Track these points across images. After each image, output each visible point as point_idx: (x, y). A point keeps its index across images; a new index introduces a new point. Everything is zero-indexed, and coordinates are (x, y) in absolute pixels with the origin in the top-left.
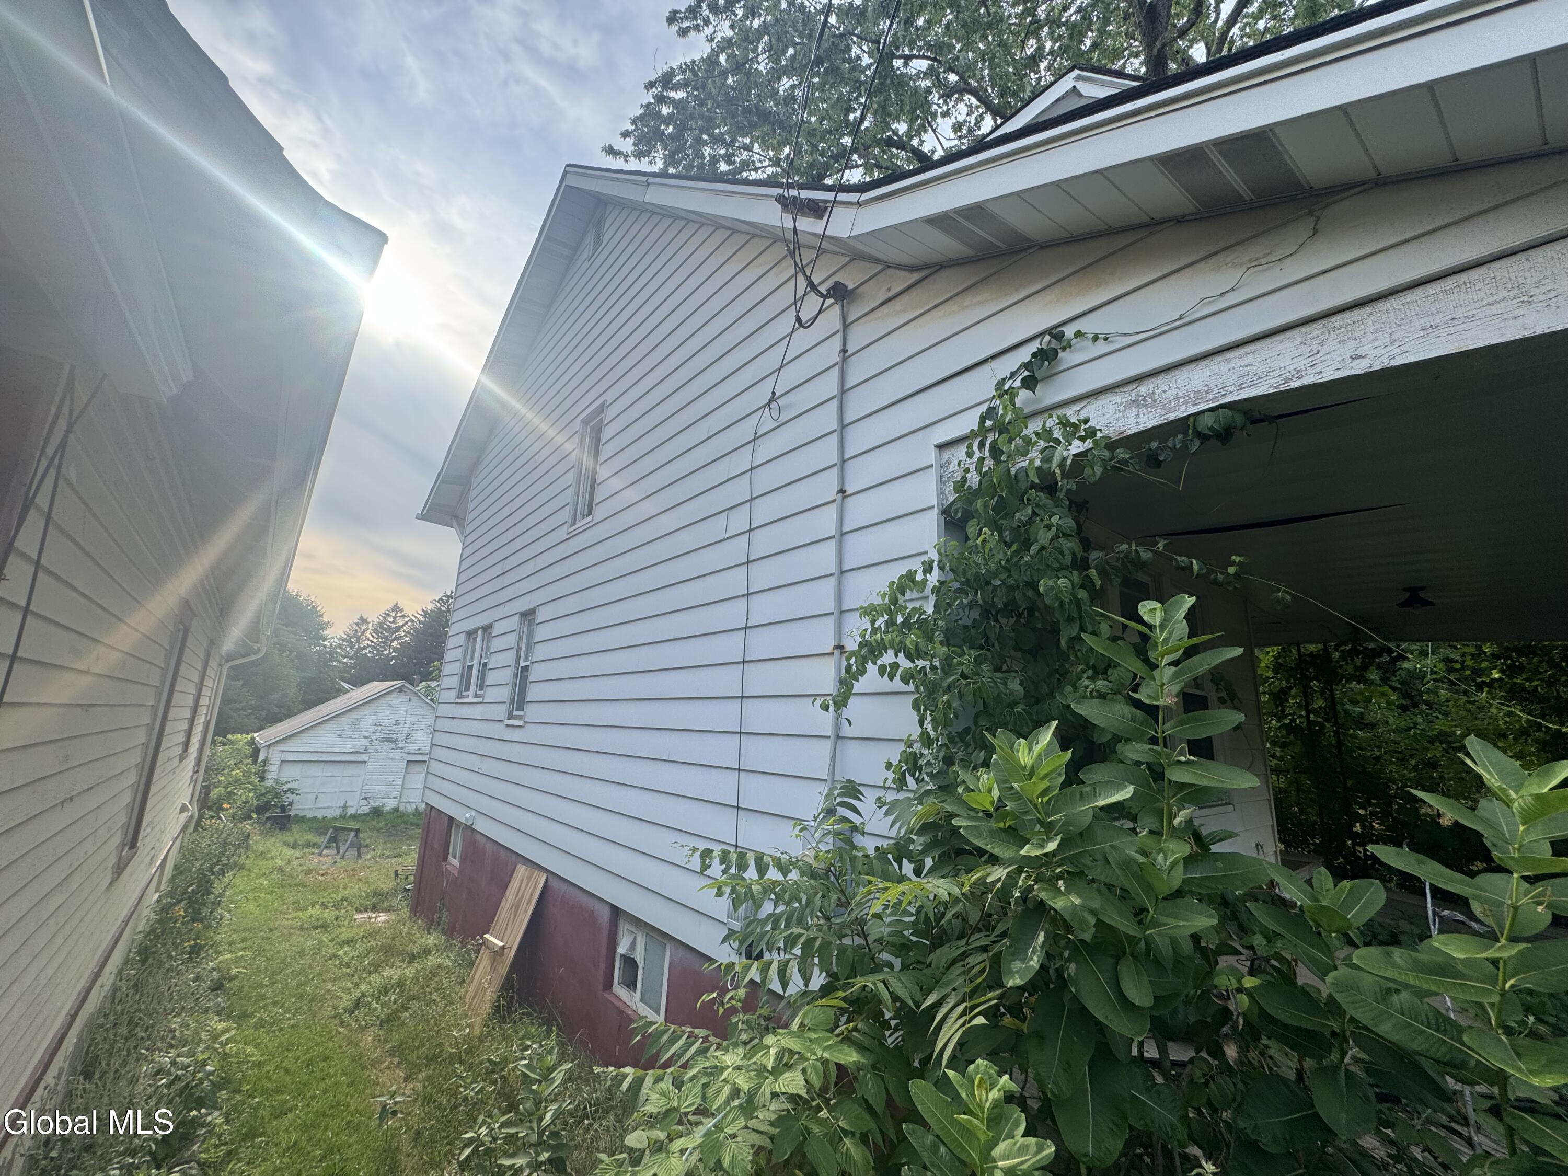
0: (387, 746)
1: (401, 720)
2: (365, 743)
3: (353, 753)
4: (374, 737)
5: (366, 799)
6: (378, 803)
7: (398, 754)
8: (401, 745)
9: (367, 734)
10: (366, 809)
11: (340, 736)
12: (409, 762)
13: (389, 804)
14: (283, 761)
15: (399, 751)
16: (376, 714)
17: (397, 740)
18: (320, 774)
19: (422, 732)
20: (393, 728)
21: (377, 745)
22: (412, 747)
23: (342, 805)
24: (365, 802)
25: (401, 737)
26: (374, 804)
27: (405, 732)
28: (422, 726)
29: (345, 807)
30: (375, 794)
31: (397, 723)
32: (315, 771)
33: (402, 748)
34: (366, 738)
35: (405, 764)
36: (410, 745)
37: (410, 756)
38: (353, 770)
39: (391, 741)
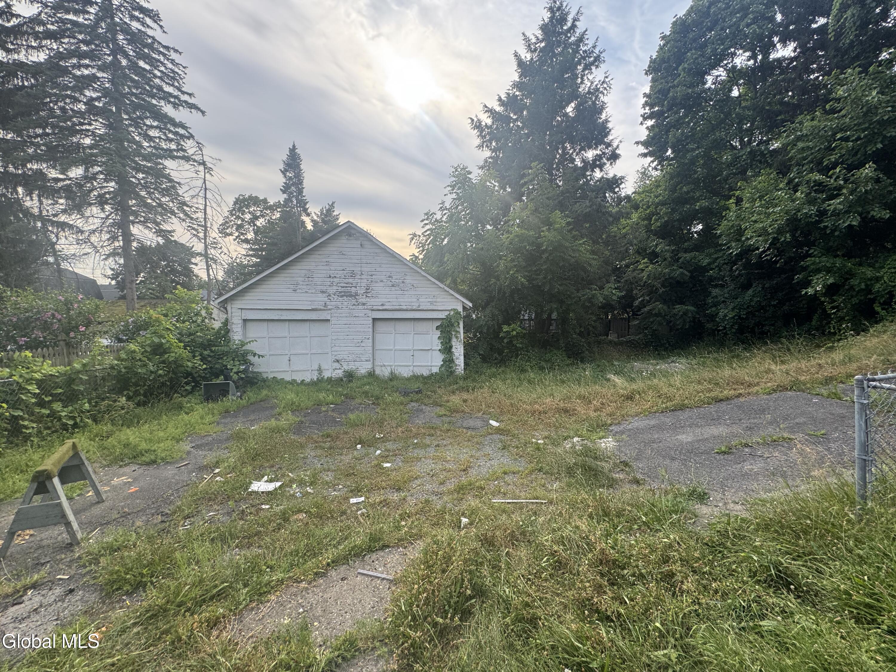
0: (347, 302)
1: (357, 269)
2: (322, 298)
3: (313, 310)
4: (331, 291)
5: (338, 361)
6: (351, 367)
7: (359, 311)
8: (362, 299)
9: (324, 288)
10: (339, 373)
11: (295, 291)
12: (374, 320)
13: (363, 368)
14: (245, 321)
15: (360, 307)
16: (328, 263)
17: (357, 295)
18: (286, 334)
19: (382, 284)
20: (350, 280)
21: (336, 301)
22: (375, 302)
23: (316, 367)
24: (337, 365)
25: (361, 291)
26: (346, 367)
27: (364, 284)
28: (383, 277)
29: (320, 370)
30: (346, 357)
31: (353, 275)
32: (282, 330)
33: (364, 304)
34: (323, 292)
35: (371, 321)
36: (372, 300)
37: (374, 312)
38: (317, 329)
39: (351, 296)
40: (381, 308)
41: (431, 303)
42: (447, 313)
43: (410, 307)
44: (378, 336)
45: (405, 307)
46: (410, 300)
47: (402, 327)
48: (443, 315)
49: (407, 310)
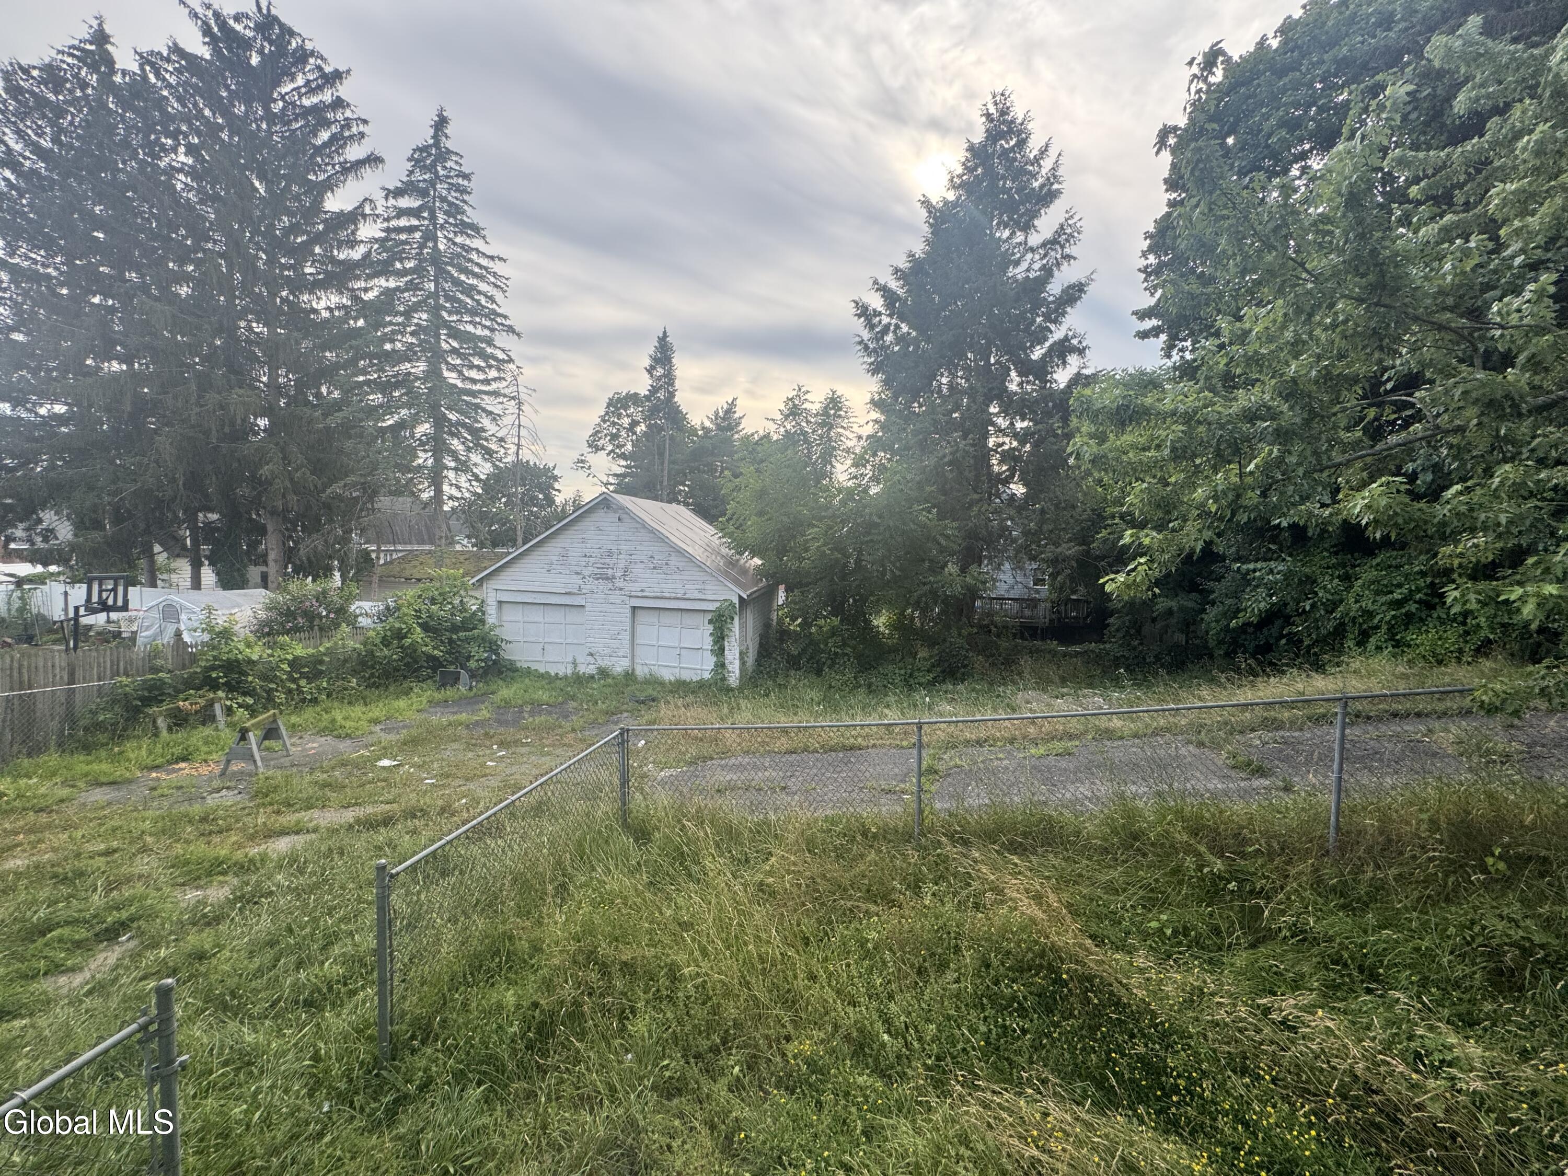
0: (603, 586)
1: (614, 548)
2: (577, 580)
3: (568, 593)
4: (586, 572)
5: (591, 655)
6: (605, 663)
7: (616, 598)
8: (619, 583)
9: (578, 569)
10: (591, 670)
11: (549, 571)
12: (634, 609)
13: (619, 666)
14: (500, 602)
15: (618, 592)
16: (584, 541)
17: (614, 577)
18: (541, 620)
19: (642, 566)
20: (607, 561)
21: (591, 585)
22: (634, 587)
23: (570, 659)
24: (590, 659)
25: (618, 574)
26: (600, 662)
27: (622, 566)
28: (643, 558)
29: (575, 663)
30: (600, 650)
31: (610, 554)
32: (536, 615)
33: (621, 589)
34: (577, 573)
35: (628, 611)
36: (631, 584)
37: (633, 600)
38: (573, 616)
39: (607, 579)
40: (640, 594)
41: (700, 591)
42: (718, 604)
43: (673, 595)
44: (639, 629)
45: (667, 595)
46: (673, 586)
47: (667, 618)
48: (712, 607)
49: (670, 598)
